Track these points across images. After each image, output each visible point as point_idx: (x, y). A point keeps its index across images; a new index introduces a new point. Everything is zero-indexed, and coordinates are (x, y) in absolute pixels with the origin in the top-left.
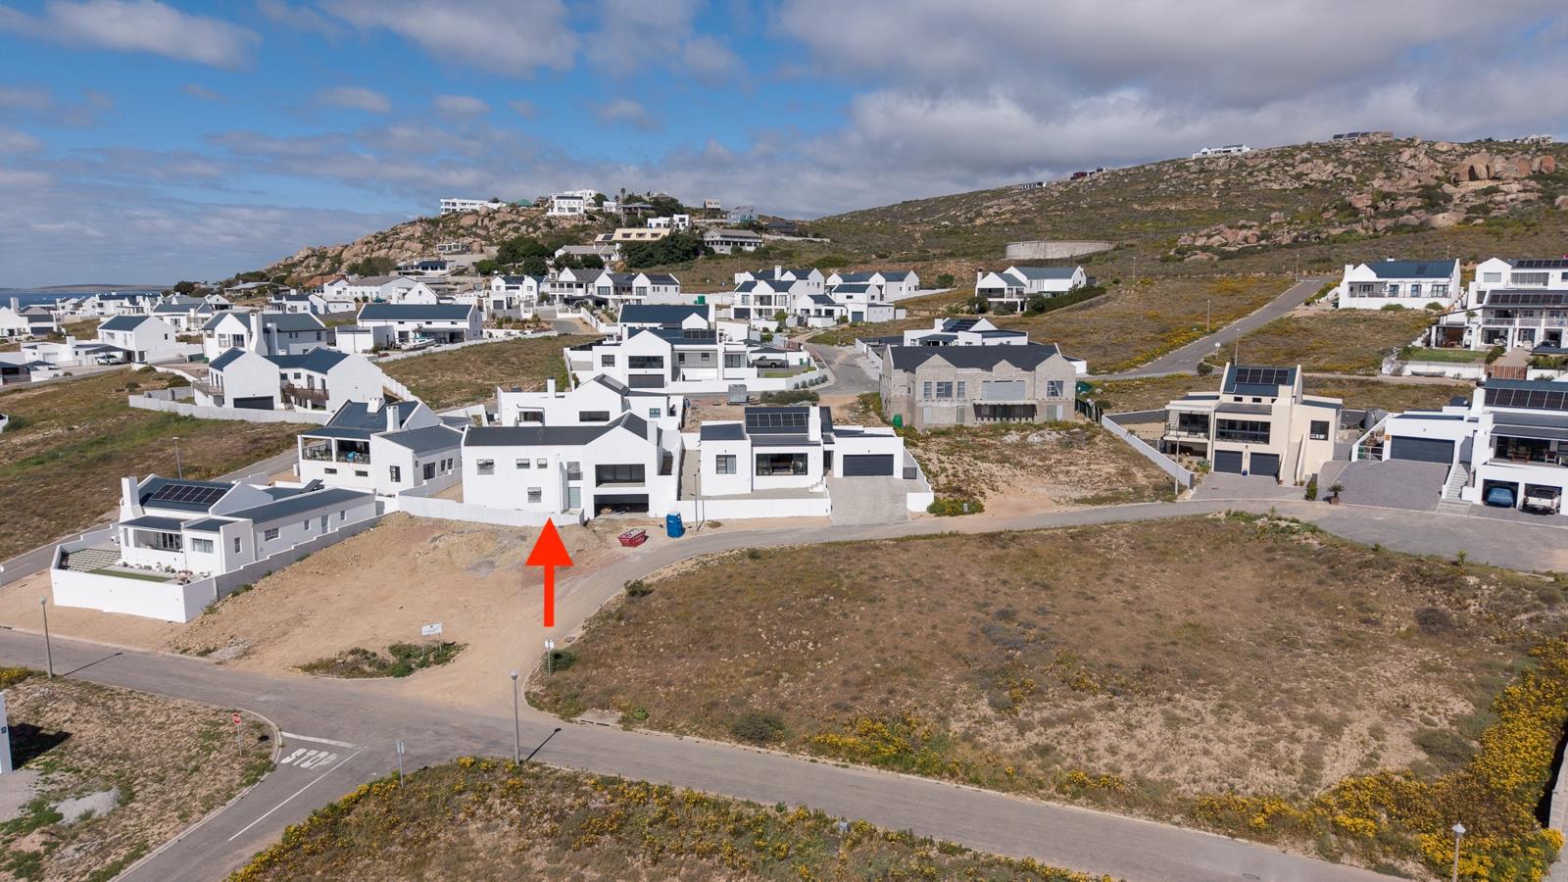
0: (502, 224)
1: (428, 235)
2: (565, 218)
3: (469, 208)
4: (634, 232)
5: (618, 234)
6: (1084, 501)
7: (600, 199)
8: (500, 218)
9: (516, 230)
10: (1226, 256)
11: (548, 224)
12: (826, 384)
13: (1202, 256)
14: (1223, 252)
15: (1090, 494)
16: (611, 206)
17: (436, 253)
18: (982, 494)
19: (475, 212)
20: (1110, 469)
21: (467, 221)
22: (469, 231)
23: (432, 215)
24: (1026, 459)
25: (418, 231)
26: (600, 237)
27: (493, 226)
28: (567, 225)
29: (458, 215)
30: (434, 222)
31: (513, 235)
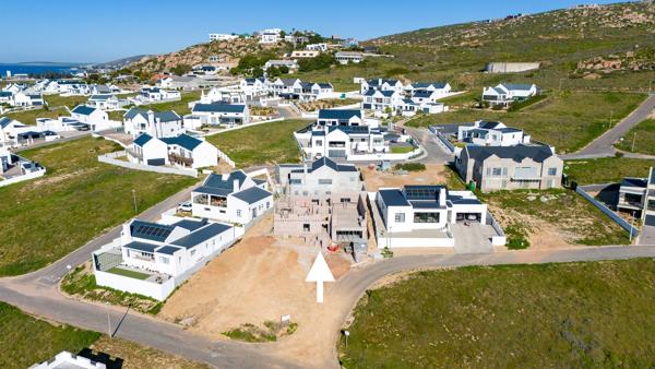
0: (239, 47)
1: (204, 52)
2: (267, 44)
3: (221, 39)
4: (301, 53)
5: (294, 54)
6: (580, 242)
7: (283, 34)
8: (238, 44)
9: (245, 50)
10: (605, 76)
11: (260, 47)
12: (424, 156)
13: (593, 76)
14: (603, 73)
15: (583, 238)
16: (289, 38)
17: (209, 62)
18: (527, 235)
19: (225, 41)
20: (589, 221)
21: (222, 45)
22: (224, 51)
23: (205, 42)
24: (542, 212)
25: (200, 50)
26: (285, 55)
27: (234, 48)
28: (268, 48)
29: (217, 42)
30: (207, 46)
31: (244, 53)
